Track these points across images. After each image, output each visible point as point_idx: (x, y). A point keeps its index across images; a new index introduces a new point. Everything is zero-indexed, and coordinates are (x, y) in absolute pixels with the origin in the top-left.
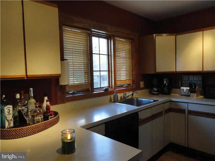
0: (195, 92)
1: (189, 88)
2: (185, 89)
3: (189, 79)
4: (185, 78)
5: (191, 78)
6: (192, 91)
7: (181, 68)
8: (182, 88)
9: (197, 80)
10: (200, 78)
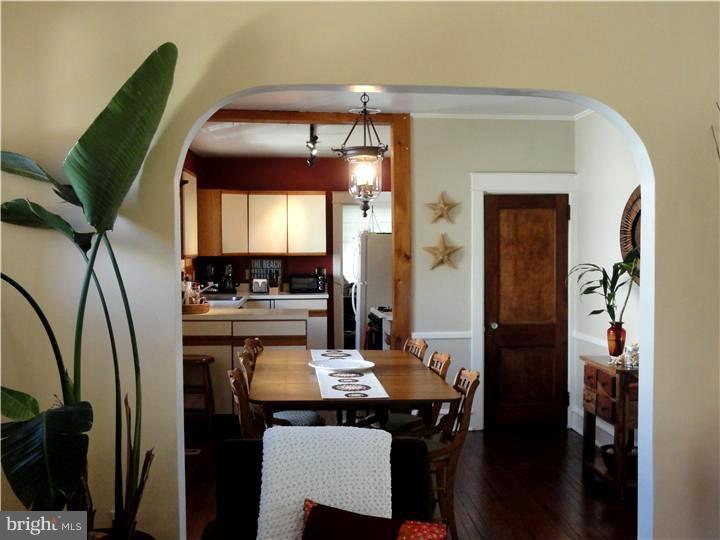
0: (276, 286)
1: (265, 280)
2: (260, 282)
3: (262, 265)
4: (257, 264)
5: (266, 264)
6: (272, 284)
7: (257, 248)
8: (255, 280)
9: (276, 266)
10: (279, 264)
